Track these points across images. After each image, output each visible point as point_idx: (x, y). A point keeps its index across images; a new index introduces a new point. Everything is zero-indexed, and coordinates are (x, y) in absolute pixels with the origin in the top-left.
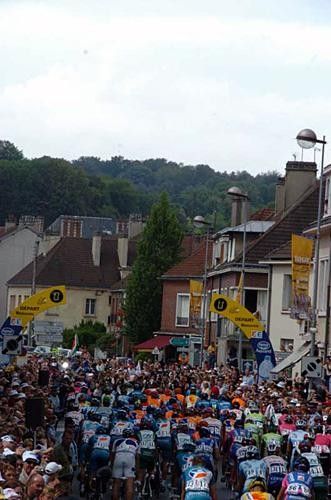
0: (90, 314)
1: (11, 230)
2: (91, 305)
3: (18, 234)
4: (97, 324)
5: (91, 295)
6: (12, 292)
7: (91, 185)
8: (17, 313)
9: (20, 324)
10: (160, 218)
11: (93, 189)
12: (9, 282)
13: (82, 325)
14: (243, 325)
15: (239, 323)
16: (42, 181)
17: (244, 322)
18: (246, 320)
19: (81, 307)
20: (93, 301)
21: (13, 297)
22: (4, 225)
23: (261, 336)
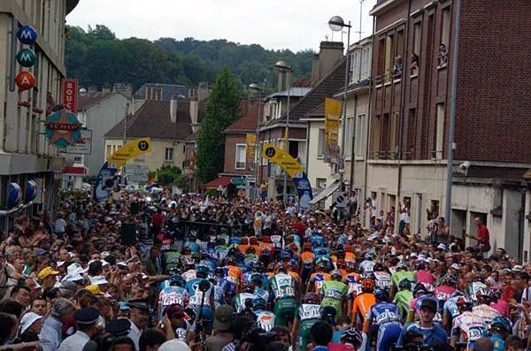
0: (168, 160)
2: (169, 151)
3: (112, 98)
4: (174, 168)
5: (169, 145)
6: (108, 143)
7: (169, 60)
8: (113, 159)
9: (115, 167)
10: (223, 85)
11: (171, 63)
12: (106, 135)
13: (163, 168)
14: (287, 168)
15: (285, 166)
16: (131, 56)
17: (288, 166)
18: (290, 164)
19: (162, 154)
20: (172, 149)
21: (109, 146)
22: (101, 90)
23: (302, 176)
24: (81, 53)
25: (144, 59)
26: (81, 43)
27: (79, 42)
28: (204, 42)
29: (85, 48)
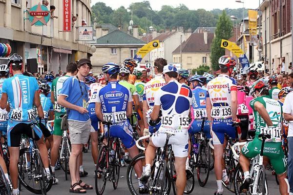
0: (204, 63)
1: (174, 33)
2: (204, 59)
3: (176, 34)
4: (206, 66)
5: (204, 55)
6: (174, 56)
7: (215, 18)
8: (140, 53)
9: (141, 57)
11: (216, 19)
12: (173, 52)
13: (200, 67)
14: (235, 52)
15: (234, 51)
16: (196, 17)
17: (236, 51)
18: (236, 50)
19: (201, 60)
20: (206, 58)
21: (175, 58)
22: (171, 31)
23: (243, 57)
24: (172, 18)
25: (202, 18)
26: (172, 13)
27: (171, 12)
28: (235, 9)
29: (174, 15)
